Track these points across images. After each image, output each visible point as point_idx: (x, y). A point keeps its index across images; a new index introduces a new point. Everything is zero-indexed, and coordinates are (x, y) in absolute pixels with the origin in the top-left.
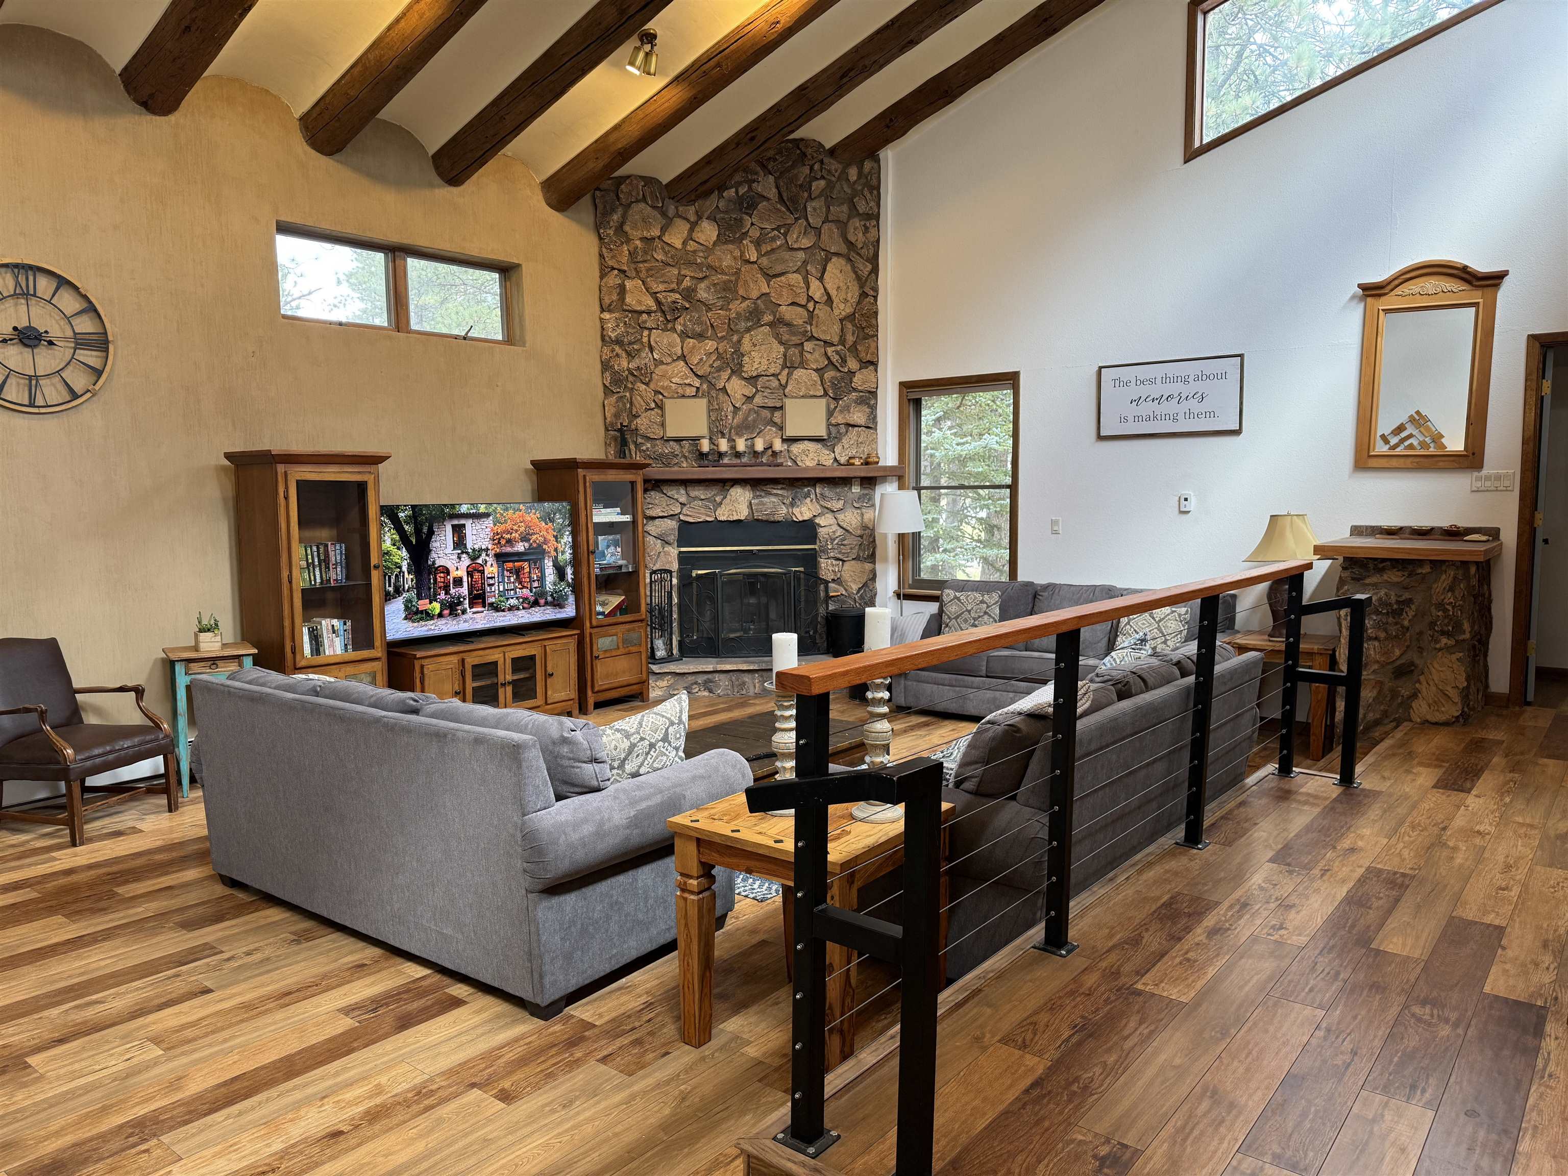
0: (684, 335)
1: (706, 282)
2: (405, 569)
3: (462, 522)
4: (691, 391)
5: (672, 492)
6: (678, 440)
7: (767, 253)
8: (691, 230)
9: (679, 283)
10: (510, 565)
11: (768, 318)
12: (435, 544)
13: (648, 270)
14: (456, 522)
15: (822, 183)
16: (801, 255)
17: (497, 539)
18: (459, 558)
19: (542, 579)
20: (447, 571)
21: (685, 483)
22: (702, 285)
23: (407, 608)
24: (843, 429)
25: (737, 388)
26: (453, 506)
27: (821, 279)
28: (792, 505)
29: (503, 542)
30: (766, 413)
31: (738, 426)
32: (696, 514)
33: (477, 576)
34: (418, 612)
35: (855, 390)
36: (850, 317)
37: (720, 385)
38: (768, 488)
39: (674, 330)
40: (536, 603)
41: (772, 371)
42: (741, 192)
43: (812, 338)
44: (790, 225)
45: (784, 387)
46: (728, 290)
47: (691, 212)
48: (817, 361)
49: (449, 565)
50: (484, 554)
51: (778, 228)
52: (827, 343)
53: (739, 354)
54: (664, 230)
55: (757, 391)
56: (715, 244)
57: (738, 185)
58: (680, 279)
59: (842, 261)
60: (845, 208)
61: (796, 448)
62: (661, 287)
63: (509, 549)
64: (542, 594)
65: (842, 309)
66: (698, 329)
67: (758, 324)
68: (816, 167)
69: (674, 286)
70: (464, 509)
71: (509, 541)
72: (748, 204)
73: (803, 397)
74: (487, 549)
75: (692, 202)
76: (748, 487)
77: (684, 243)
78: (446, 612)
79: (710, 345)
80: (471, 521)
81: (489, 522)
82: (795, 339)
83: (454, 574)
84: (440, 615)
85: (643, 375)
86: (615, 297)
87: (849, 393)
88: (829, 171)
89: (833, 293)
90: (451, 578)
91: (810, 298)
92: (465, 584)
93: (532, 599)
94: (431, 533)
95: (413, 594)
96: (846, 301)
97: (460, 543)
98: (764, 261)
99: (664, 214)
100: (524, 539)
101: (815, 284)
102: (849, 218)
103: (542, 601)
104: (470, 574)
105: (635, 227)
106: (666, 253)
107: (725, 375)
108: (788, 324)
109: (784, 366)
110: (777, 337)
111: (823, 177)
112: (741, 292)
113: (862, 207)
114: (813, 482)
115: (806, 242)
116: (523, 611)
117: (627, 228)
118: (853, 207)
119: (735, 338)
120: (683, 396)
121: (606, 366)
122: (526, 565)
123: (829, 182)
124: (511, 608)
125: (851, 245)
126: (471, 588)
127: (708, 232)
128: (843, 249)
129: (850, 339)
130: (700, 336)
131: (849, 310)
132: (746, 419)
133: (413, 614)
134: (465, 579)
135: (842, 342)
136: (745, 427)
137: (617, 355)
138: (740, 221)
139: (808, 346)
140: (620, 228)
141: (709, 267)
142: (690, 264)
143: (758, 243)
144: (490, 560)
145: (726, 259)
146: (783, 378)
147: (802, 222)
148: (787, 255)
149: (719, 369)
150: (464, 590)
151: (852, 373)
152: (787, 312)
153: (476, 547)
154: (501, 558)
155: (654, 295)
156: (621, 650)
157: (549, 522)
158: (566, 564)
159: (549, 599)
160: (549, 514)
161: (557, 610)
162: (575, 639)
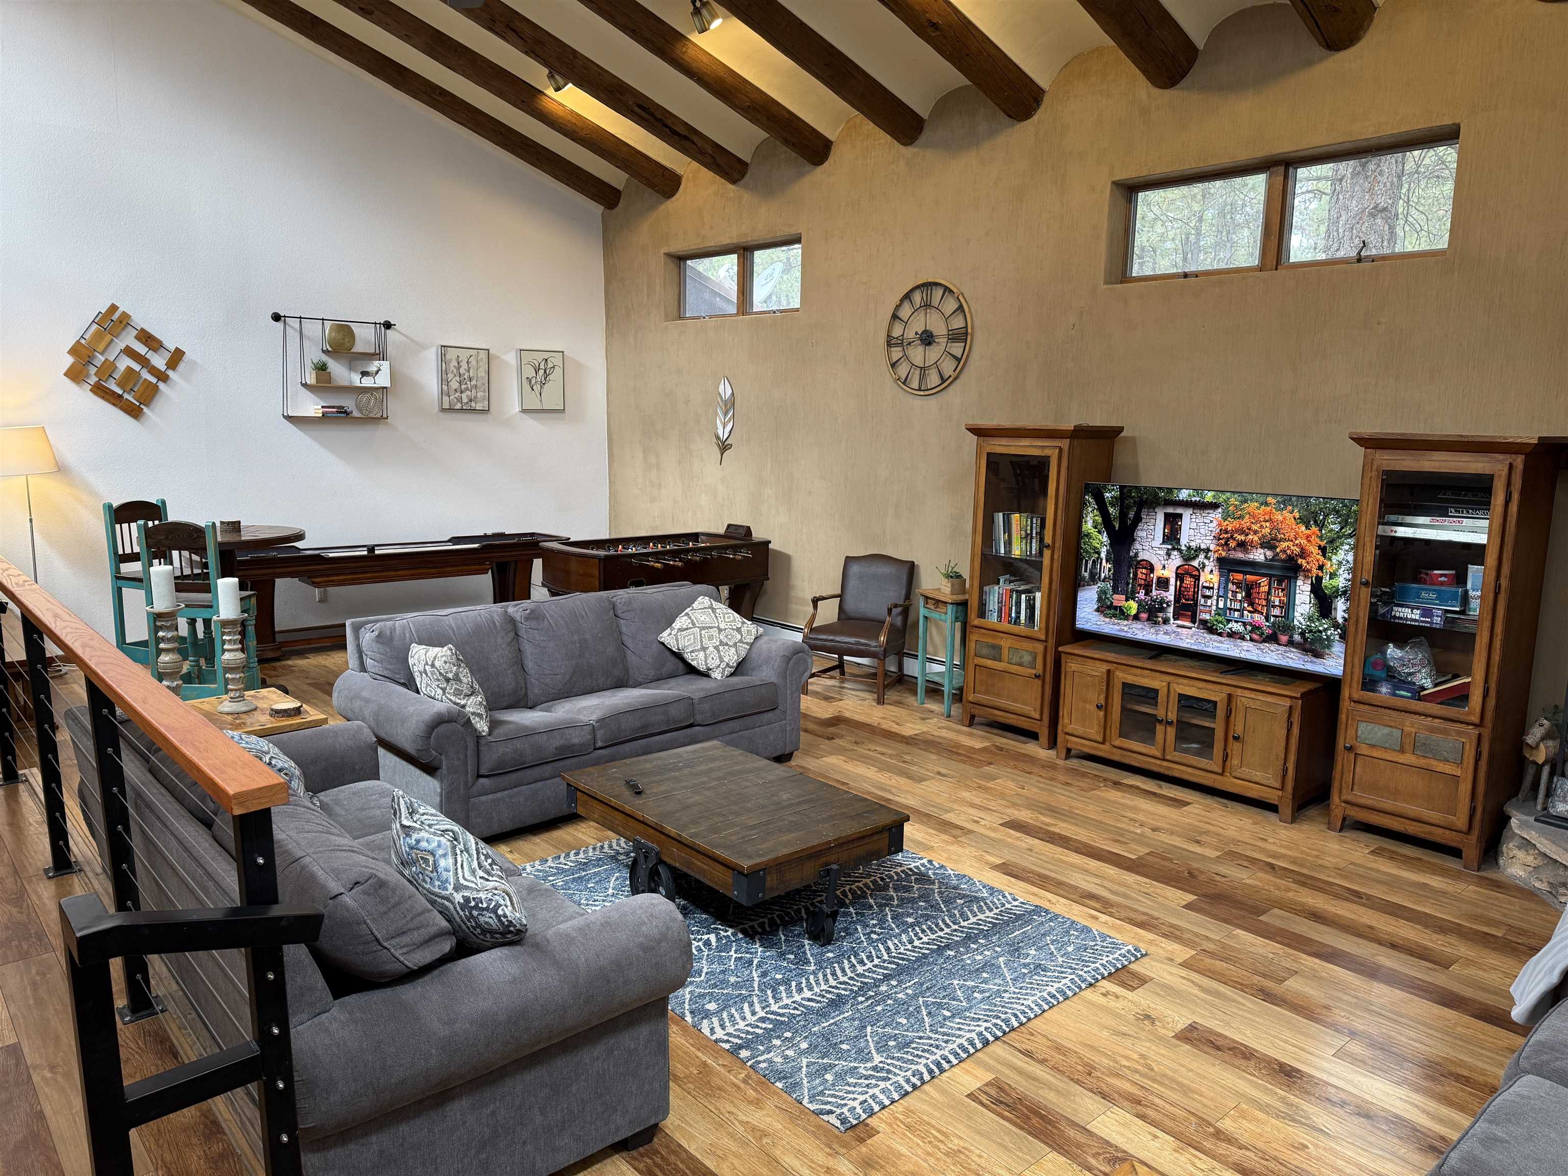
2: (1103, 555)
3: (1179, 511)
10: (1240, 577)
12: (1140, 534)
14: (1170, 510)
17: (1224, 538)
18: (1168, 555)
19: (1288, 606)
20: (1151, 569)
23: (1100, 599)
26: (1170, 490)
29: (1232, 544)
33: (1188, 581)
34: (1111, 607)
40: (1272, 639)
49: (1154, 561)
50: (1202, 556)
63: (1240, 555)
64: (1287, 627)
70: (1184, 495)
71: (1242, 545)
74: (1208, 550)
78: (1144, 616)
80: (1190, 511)
81: (1217, 515)
83: (1159, 572)
84: (1136, 618)
90: (1154, 576)
92: (1172, 589)
93: (1267, 631)
94: (1138, 519)
95: (1109, 585)
97: (1172, 537)
100: (1268, 544)
103: (1284, 639)
104: (1179, 577)
116: (1250, 644)
122: (1264, 581)
124: (1232, 635)
126: (1178, 596)
133: (1105, 608)
134: (1172, 581)
144: (1210, 565)
150: (1170, 595)
153: (1193, 544)
154: (1226, 565)
156: (1408, 758)
157: (1314, 529)
158: (1336, 593)
159: (1297, 637)
160: (1315, 515)
161: (1309, 658)
162: (1287, 703)
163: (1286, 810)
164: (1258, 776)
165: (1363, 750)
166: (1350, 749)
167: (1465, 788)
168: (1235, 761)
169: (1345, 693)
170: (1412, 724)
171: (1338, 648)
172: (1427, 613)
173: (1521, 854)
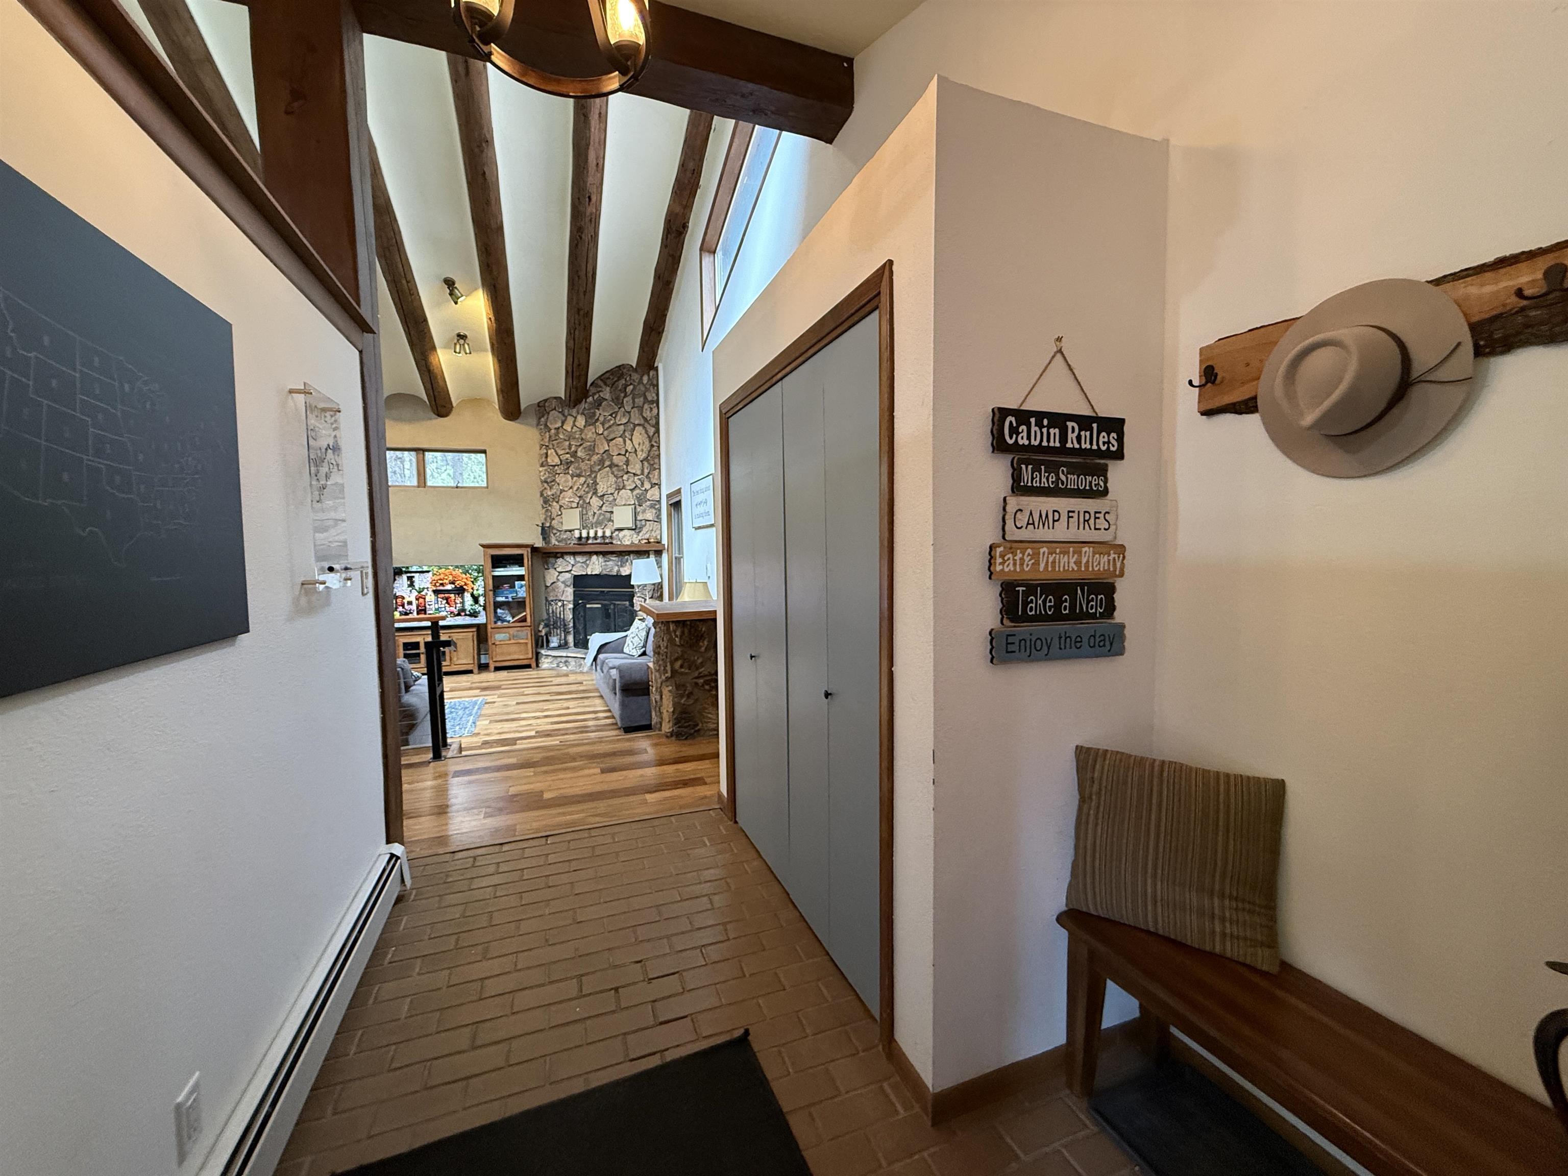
0: (572, 476)
1: (581, 447)
3: (412, 575)
4: (574, 505)
5: (568, 558)
6: (570, 531)
7: (608, 428)
8: (575, 421)
9: (570, 448)
10: (443, 595)
11: (607, 463)
13: (558, 443)
14: (409, 575)
15: (631, 387)
16: (622, 427)
17: (434, 582)
18: (411, 591)
19: (463, 603)
20: (403, 598)
21: (574, 554)
22: (580, 449)
24: (643, 523)
25: (595, 502)
26: (407, 568)
27: (631, 440)
28: (622, 566)
30: (608, 515)
31: (596, 523)
32: (578, 571)
33: (421, 600)
35: (649, 500)
36: (646, 459)
37: (588, 501)
38: (609, 556)
39: (568, 473)
40: (459, 615)
41: (609, 492)
42: (596, 397)
43: (628, 472)
44: (617, 412)
45: (615, 500)
46: (591, 450)
47: (574, 412)
48: (630, 485)
49: (404, 595)
50: (426, 590)
51: (611, 415)
52: (635, 474)
53: (595, 483)
54: (563, 423)
55: (604, 503)
56: (585, 427)
57: (594, 394)
58: (570, 446)
59: (641, 428)
60: (642, 399)
61: (622, 534)
62: (562, 452)
63: (441, 588)
64: (464, 610)
65: (642, 455)
66: (578, 472)
67: (603, 467)
68: (628, 379)
69: (567, 451)
70: (414, 569)
71: (442, 585)
72: (598, 404)
73: (624, 505)
74: (427, 588)
75: (574, 407)
76: (601, 556)
77: (572, 428)
79: (582, 480)
80: (418, 574)
81: (431, 573)
82: (620, 474)
83: (407, 599)
85: (556, 498)
86: (544, 459)
87: (646, 501)
88: (634, 380)
89: (637, 446)
90: (405, 601)
91: (627, 451)
92: (414, 604)
93: (456, 613)
96: (642, 450)
97: (412, 585)
98: (606, 433)
99: (564, 415)
100: (452, 583)
101: (628, 442)
102: (644, 404)
103: (463, 614)
104: (417, 599)
105: (551, 424)
106: (564, 434)
107: (590, 495)
108: (617, 466)
109: (616, 489)
110: (613, 473)
111: (631, 384)
112: (597, 451)
113: (650, 398)
114: (629, 553)
115: (624, 421)
116: (451, 619)
117: (548, 424)
118: (645, 398)
119: (593, 476)
120: (572, 508)
121: (542, 495)
122: (452, 596)
123: (634, 386)
125: (645, 419)
126: (418, 606)
127: (581, 421)
128: (642, 422)
129: (646, 471)
130: (579, 476)
131: (644, 455)
132: (598, 519)
134: (414, 601)
135: (642, 474)
136: (598, 523)
137: (545, 489)
138: (594, 414)
139: (625, 477)
140: (546, 425)
141: (582, 439)
142: (574, 438)
143: (603, 424)
144: (430, 593)
145: (589, 434)
146: (615, 495)
147: (622, 409)
148: (615, 428)
149: (588, 493)
150: (414, 607)
151: (646, 490)
152: (616, 459)
153: (421, 587)
154: (436, 592)
155: (559, 456)
156: (512, 641)
157: (468, 575)
158: (479, 596)
159: (468, 613)
160: (468, 571)
161: (473, 618)
162: (471, 634)
163: (476, 670)
164: (464, 661)
165: (497, 643)
166: (494, 644)
167: (530, 646)
168: (455, 659)
169: (489, 627)
170: (512, 631)
171: (483, 613)
172: (507, 597)
173: (546, 660)
